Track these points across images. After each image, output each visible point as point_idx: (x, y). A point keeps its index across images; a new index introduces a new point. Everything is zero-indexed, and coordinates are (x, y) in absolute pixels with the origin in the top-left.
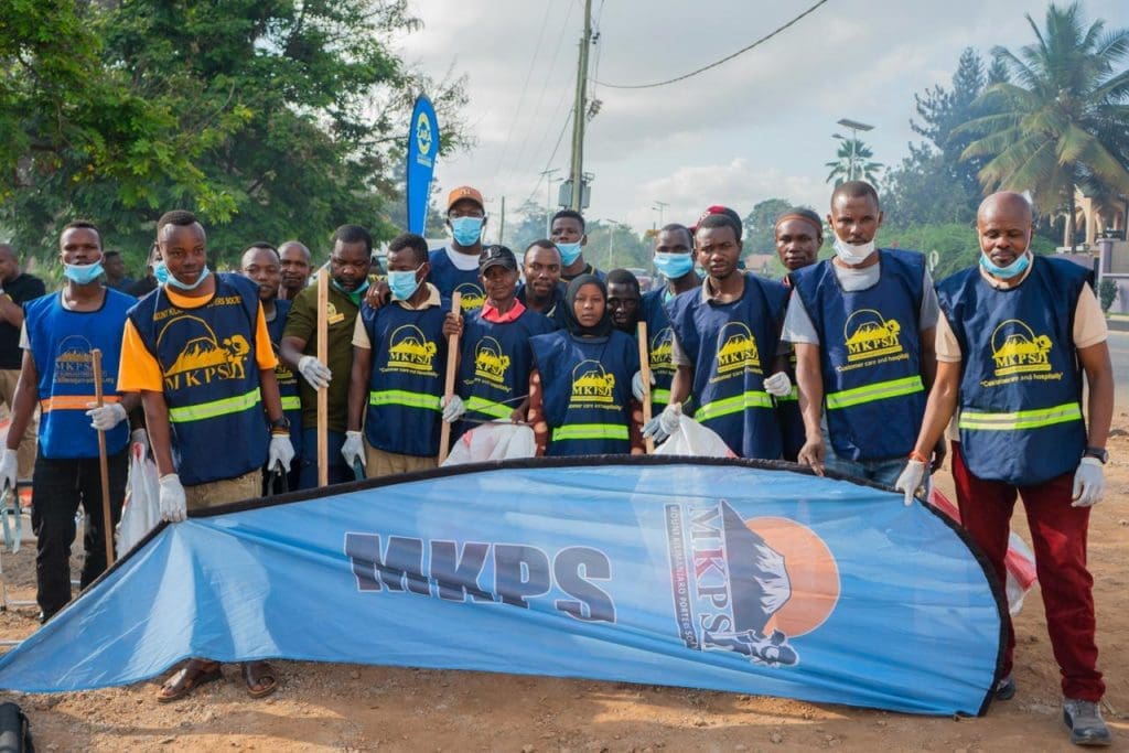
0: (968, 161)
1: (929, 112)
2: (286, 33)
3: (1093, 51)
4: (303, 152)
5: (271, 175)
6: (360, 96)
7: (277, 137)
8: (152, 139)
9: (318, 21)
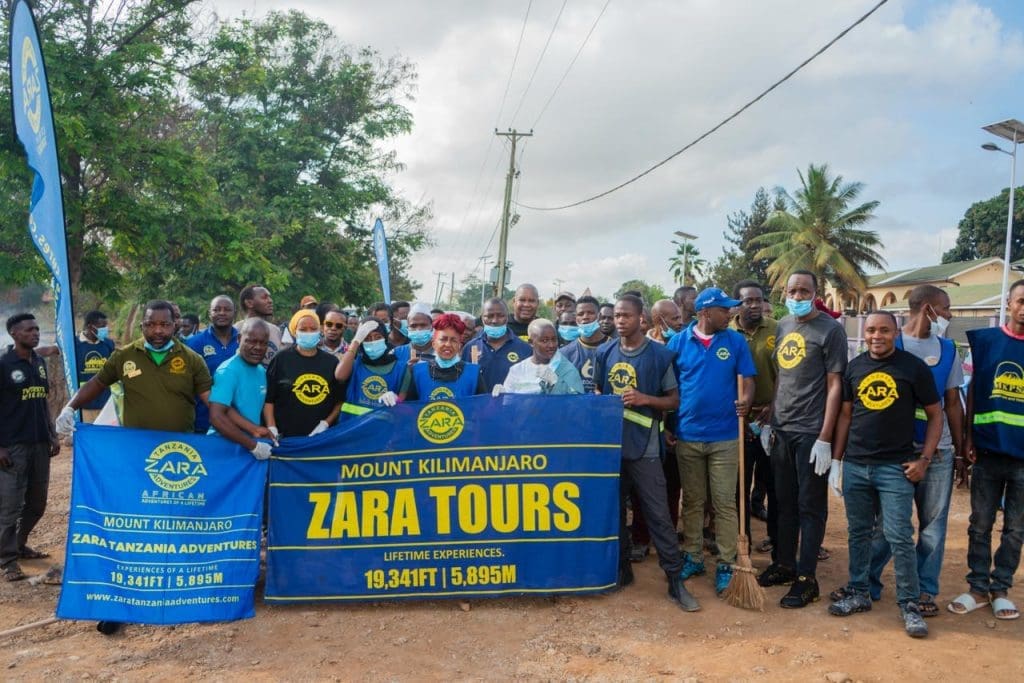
0: (760, 261)
1: (736, 228)
2: (318, 170)
3: (836, 195)
4: (328, 247)
5: (307, 260)
6: (364, 211)
7: (311, 236)
8: (241, 241)
9: (340, 163)
